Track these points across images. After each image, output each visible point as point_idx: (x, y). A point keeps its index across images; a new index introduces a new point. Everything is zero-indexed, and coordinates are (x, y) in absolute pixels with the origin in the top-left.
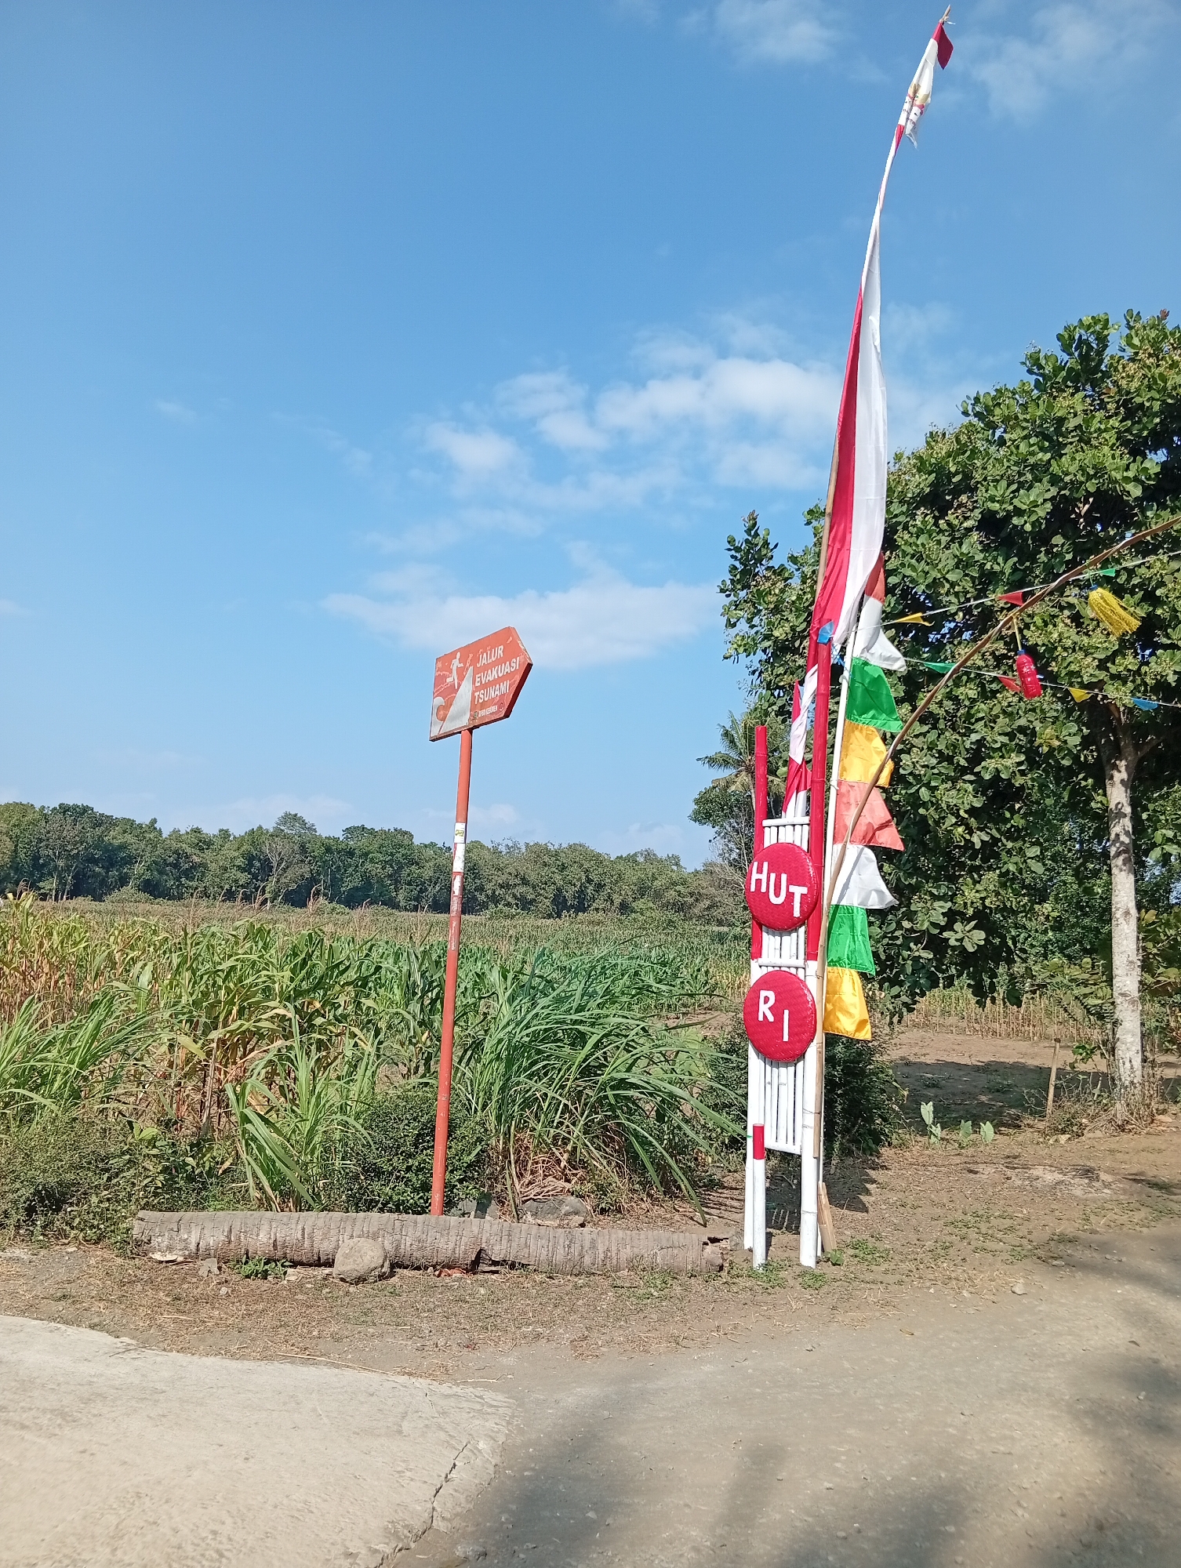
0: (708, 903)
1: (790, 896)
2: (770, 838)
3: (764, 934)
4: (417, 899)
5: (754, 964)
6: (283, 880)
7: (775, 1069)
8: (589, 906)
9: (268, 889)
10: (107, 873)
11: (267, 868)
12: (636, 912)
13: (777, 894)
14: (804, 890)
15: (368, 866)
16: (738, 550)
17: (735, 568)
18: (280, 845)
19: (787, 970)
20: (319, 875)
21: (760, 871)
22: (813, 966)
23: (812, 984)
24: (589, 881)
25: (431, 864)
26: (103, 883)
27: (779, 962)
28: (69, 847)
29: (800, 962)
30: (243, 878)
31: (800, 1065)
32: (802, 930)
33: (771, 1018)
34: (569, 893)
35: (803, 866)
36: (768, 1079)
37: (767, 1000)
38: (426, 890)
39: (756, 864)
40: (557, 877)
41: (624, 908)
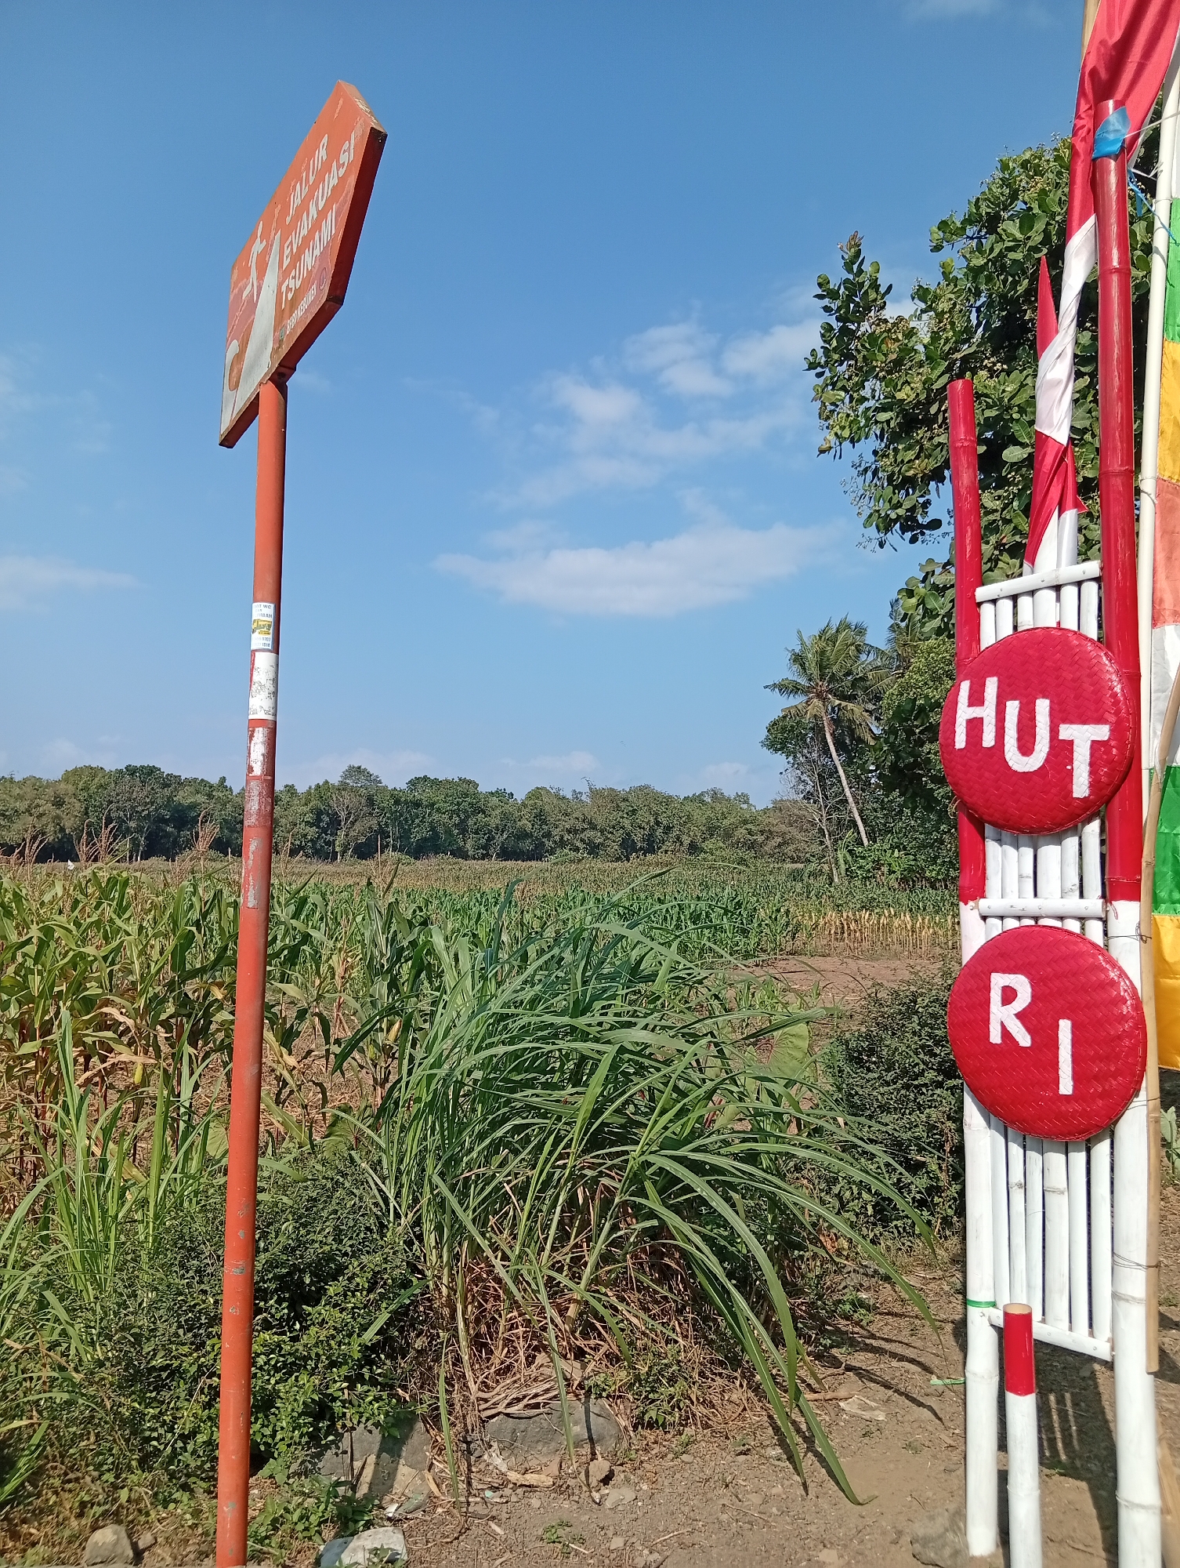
0: (780, 840)
1: (1062, 751)
2: (994, 627)
3: (992, 847)
4: (485, 847)
5: (969, 914)
6: (352, 834)
7: (1034, 1156)
8: (659, 848)
9: (337, 843)
10: (179, 832)
11: (335, 822)
12: (706, 853)
13: (1026, 746)
14: (1102, 732)
15: (436, 816)
16: (833, 295)
17: (829, 328)
18: (347, 799)
19: (1057, 924)
20: (387, 826)
21: (976, 699)
22: (1127, 914)
23: (1130, 958)
24: (658, 823)
25: (497, 812)
26: (175, 843)
27: (1031, 904)
28: (139, 809)
29: (1093, 903)
30: (312, 832)
31: (1102, 1149)
32: (1093, 829)
33: (1024, 1039)
34: (638, 837)
35: (1095, 675)
36: (1017, 1176)
37: (1009, 995)
38: (494, 838)
39: (965, 686)
40: (627, 823)
41: (694, 848)
